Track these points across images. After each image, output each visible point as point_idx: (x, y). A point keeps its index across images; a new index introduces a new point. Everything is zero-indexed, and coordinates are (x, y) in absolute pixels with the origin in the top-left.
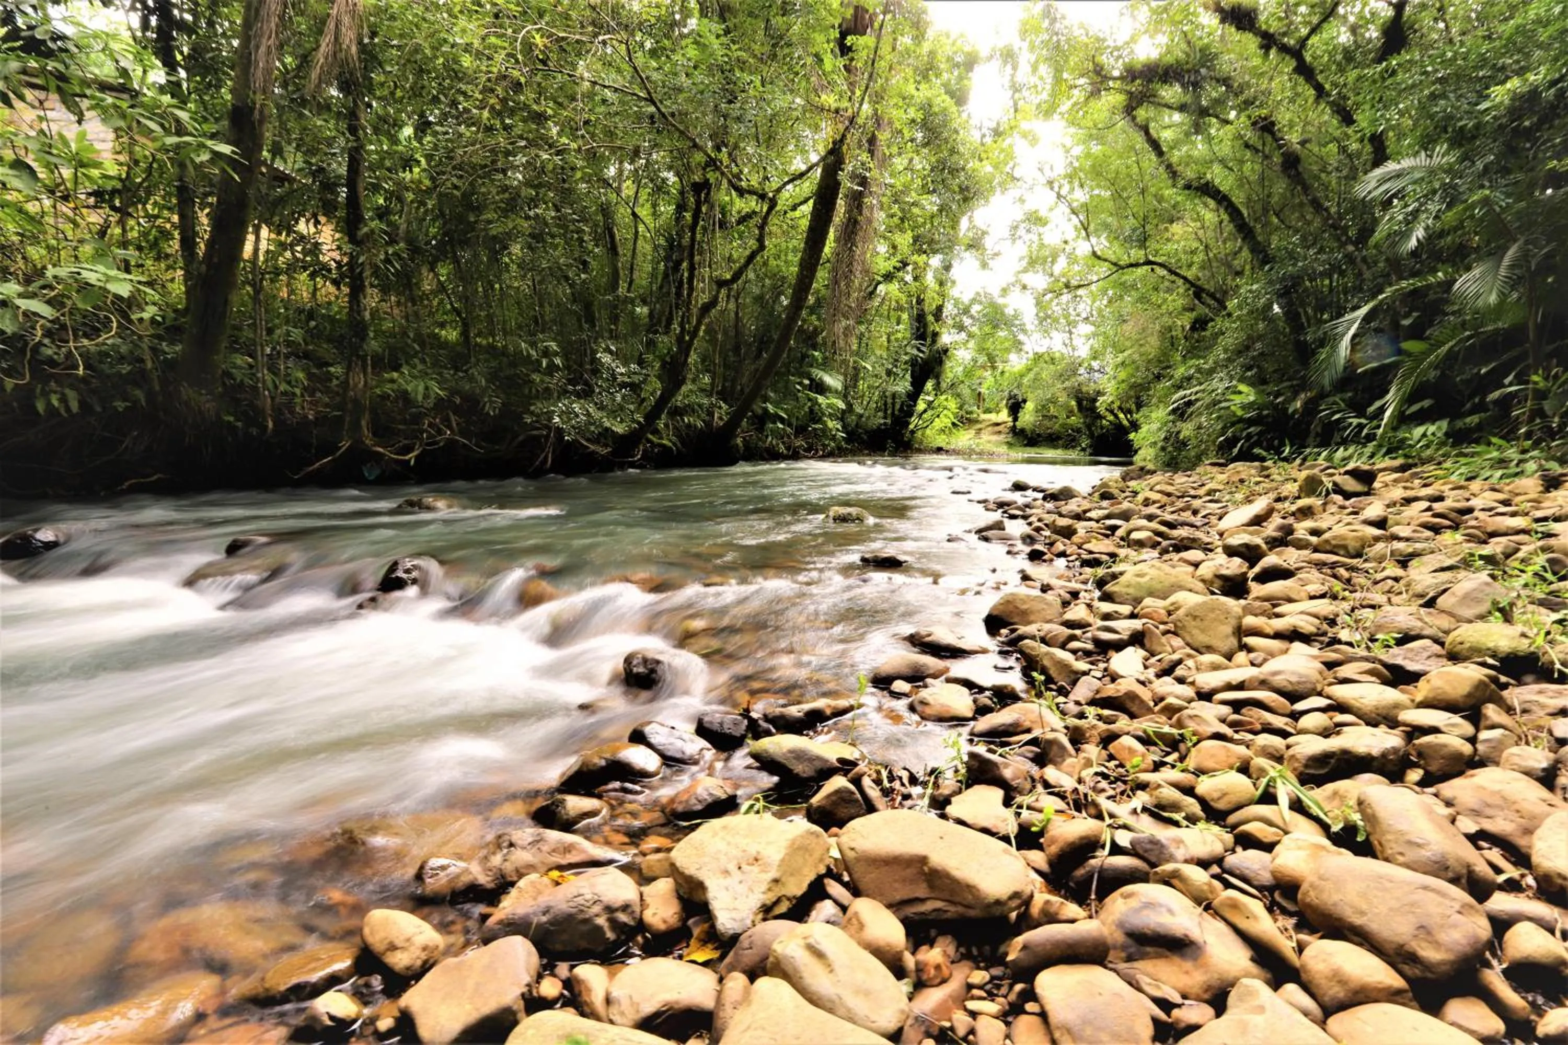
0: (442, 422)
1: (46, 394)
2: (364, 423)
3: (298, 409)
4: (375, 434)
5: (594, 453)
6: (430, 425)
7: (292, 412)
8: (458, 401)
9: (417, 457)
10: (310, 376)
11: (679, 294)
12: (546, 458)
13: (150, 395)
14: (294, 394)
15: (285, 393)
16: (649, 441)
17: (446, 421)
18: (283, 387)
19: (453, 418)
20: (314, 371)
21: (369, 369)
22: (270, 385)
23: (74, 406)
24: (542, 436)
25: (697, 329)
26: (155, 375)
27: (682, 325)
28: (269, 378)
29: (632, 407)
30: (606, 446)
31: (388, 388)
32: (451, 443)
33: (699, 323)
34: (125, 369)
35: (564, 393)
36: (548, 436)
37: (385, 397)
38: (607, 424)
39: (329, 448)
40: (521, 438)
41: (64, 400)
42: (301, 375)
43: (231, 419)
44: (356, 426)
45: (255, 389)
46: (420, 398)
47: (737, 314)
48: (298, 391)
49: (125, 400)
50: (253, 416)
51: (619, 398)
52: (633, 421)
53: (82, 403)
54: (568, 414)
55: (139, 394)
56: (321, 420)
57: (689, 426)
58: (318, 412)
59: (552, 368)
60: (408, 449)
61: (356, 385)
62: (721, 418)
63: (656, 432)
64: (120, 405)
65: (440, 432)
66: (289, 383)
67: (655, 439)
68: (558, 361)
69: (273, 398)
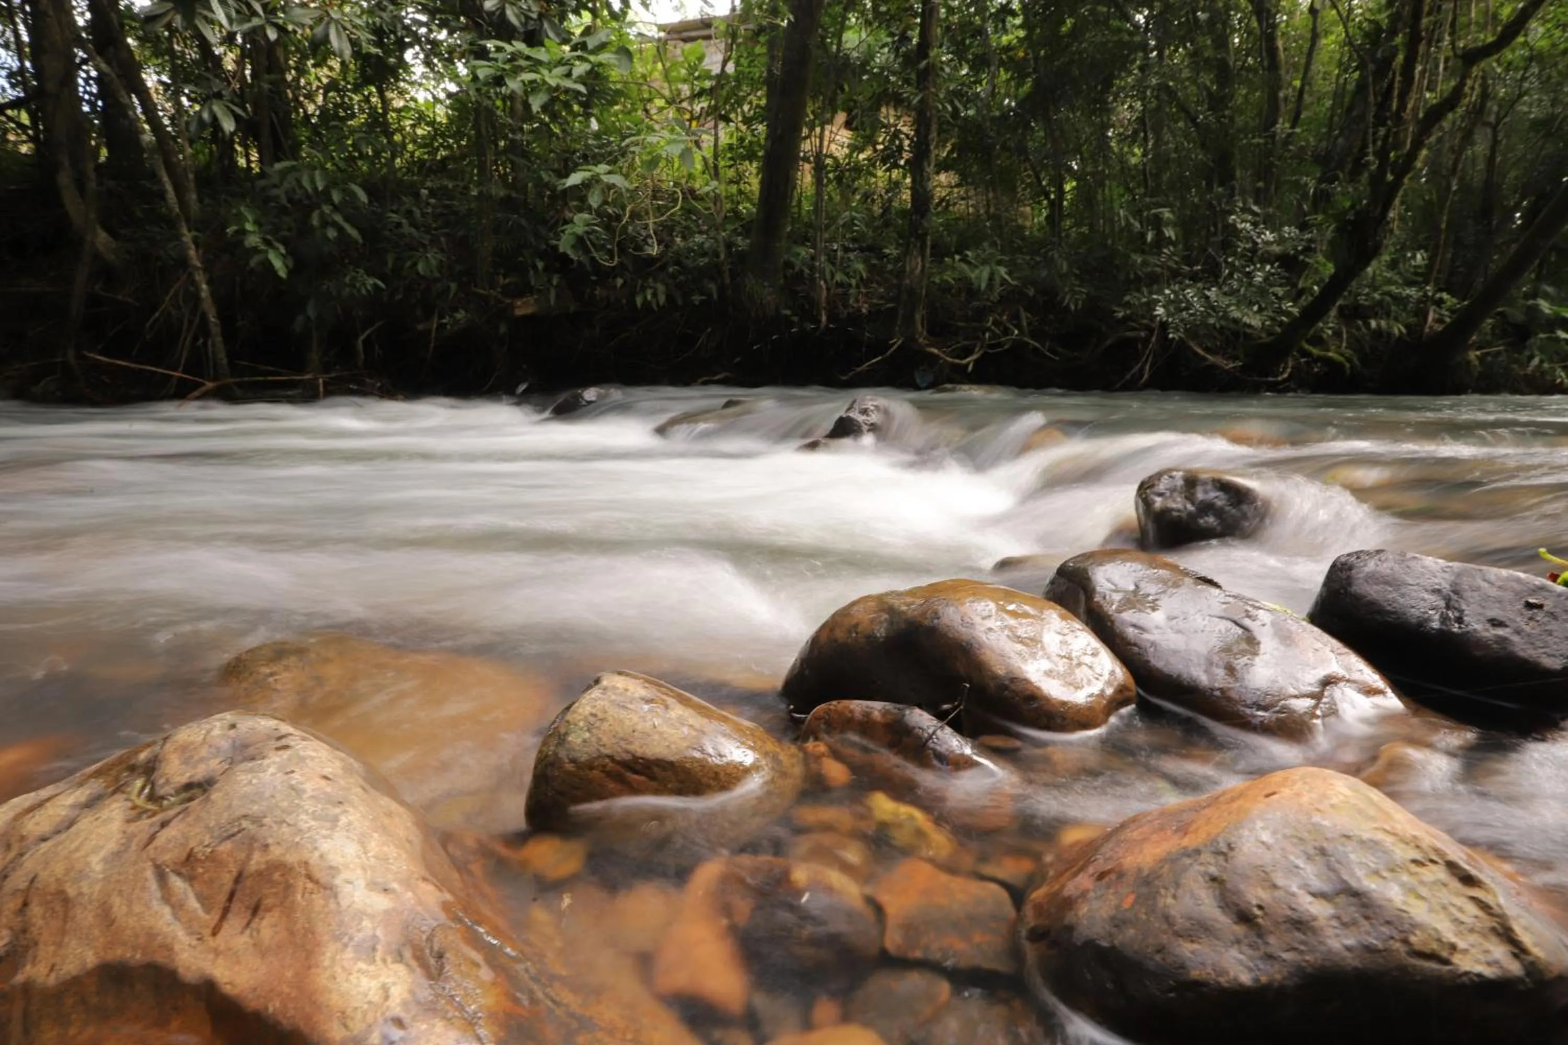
0: (1010, 320)
1: (643, 289)
2: (918, 317)
3: (851, 301)
4: (931, 332)
5: (1213, 367)
6: (996, 323)
7: (845, 306)
8: (1031, 292)
9: (976, 362)
10: (871, 268)
11: (1383, 105)
12: (1141, 370)
13: (722, 289)
14: (850, 285)
15: (840, 285)
16: (1305, 354)
17: (1015, 317)
18: (839, 277)
19: (1024, 315)
20: (874, 261)
21: (928, 251)
22: (828, 276)
23: (662, 299)
24: (1137, 340)
25: (1412, 156)
26: (727, 268)
27: (1382, 155)
28: (828, 268)
29: (1280, 291)
30: (1235, 358)
31: (948, 277)
32: (1019, 346)
33: (1418, 144)
34: (703, 261)
35: (1175, 275)
36: (1147, 341)
37: (945, 288)
38: (1236, 314)
39: (880, 347)
40: (1109, 342)
41: (655, 295)
42: (860, 267)
43: (788, 312)
44: (909, 319)
45: (812, 280)
46: (983, 286)
47: (1491, 159)
48: (853, 282)
49: (702, 294)
50: (808, 311)
51: (1259, 278)
52: (1281, 312)
53: (669, 297)
54: (1176, 305)
55: (713, 287)
56: (875, 313)
57: (1379, 333)
58: (871, 305)
59: (1161, 241)
60: (968, 352)
61: (912, 271)
62: (1440, 321)
63: (1318, 341)
64: (697, 299)
65: (1006, 331)
66: (847, 274)
67: (1315, 351)
68: (1170, 232)
69: (828, 289)
